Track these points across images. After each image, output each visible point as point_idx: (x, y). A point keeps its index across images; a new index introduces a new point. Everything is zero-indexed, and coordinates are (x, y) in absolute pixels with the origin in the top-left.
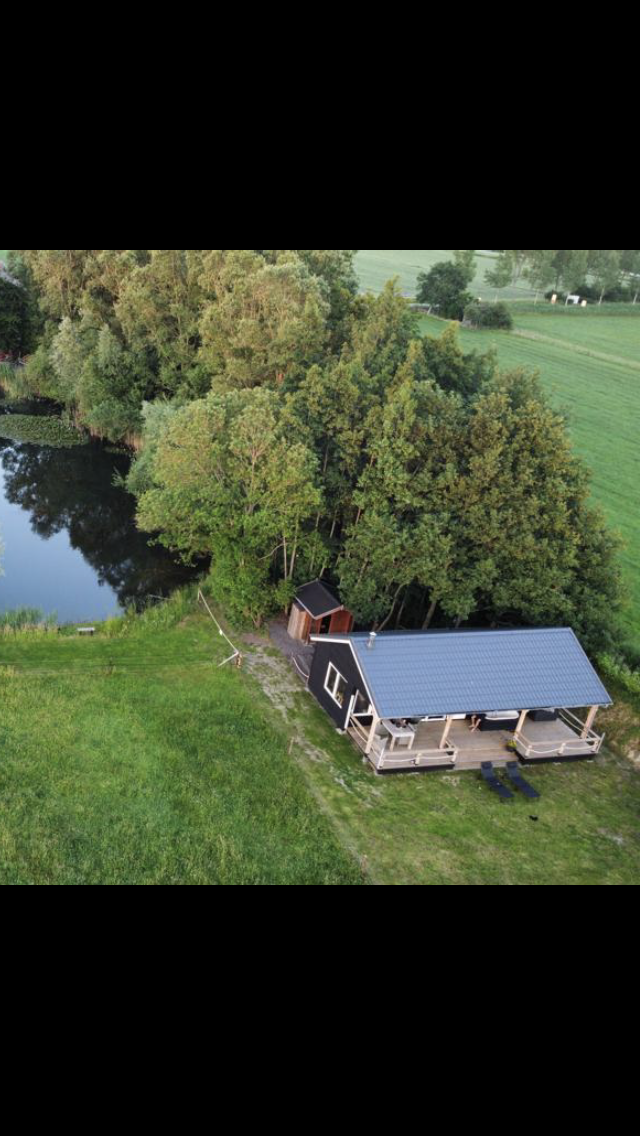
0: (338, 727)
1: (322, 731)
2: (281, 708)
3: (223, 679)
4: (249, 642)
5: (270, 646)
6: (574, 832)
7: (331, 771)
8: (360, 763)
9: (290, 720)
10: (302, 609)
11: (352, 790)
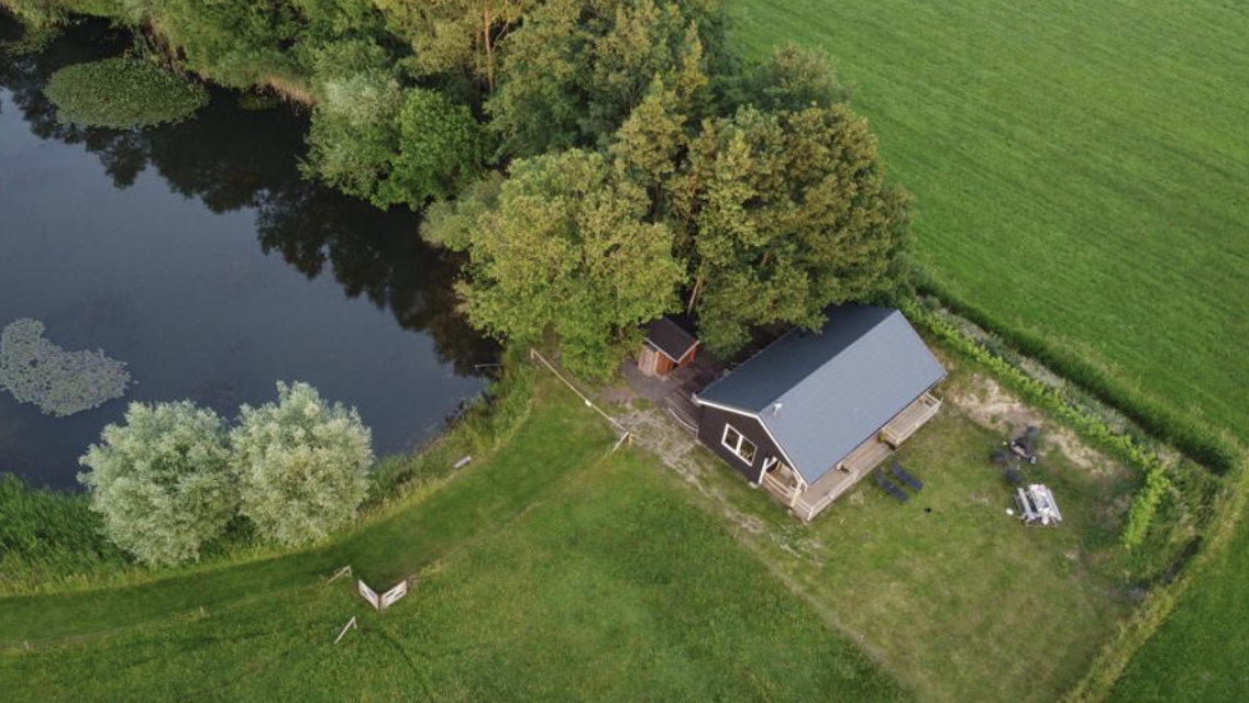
0: (749, 480)
1: (738, 492)
2: (691, 478)
3: (625, 466)
4: (615, 401)
5: (635, 396)
6: (957, 509)
7: (773, 539)
8: (787, 516)
9: (709, 492)
10: (655, 350)
11: (800, 552)
